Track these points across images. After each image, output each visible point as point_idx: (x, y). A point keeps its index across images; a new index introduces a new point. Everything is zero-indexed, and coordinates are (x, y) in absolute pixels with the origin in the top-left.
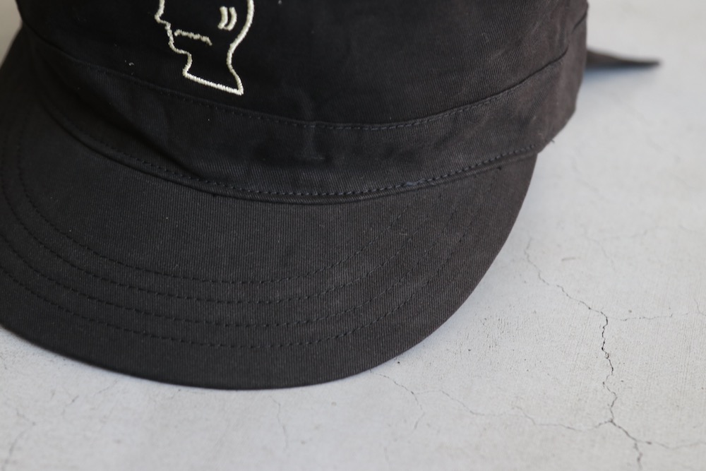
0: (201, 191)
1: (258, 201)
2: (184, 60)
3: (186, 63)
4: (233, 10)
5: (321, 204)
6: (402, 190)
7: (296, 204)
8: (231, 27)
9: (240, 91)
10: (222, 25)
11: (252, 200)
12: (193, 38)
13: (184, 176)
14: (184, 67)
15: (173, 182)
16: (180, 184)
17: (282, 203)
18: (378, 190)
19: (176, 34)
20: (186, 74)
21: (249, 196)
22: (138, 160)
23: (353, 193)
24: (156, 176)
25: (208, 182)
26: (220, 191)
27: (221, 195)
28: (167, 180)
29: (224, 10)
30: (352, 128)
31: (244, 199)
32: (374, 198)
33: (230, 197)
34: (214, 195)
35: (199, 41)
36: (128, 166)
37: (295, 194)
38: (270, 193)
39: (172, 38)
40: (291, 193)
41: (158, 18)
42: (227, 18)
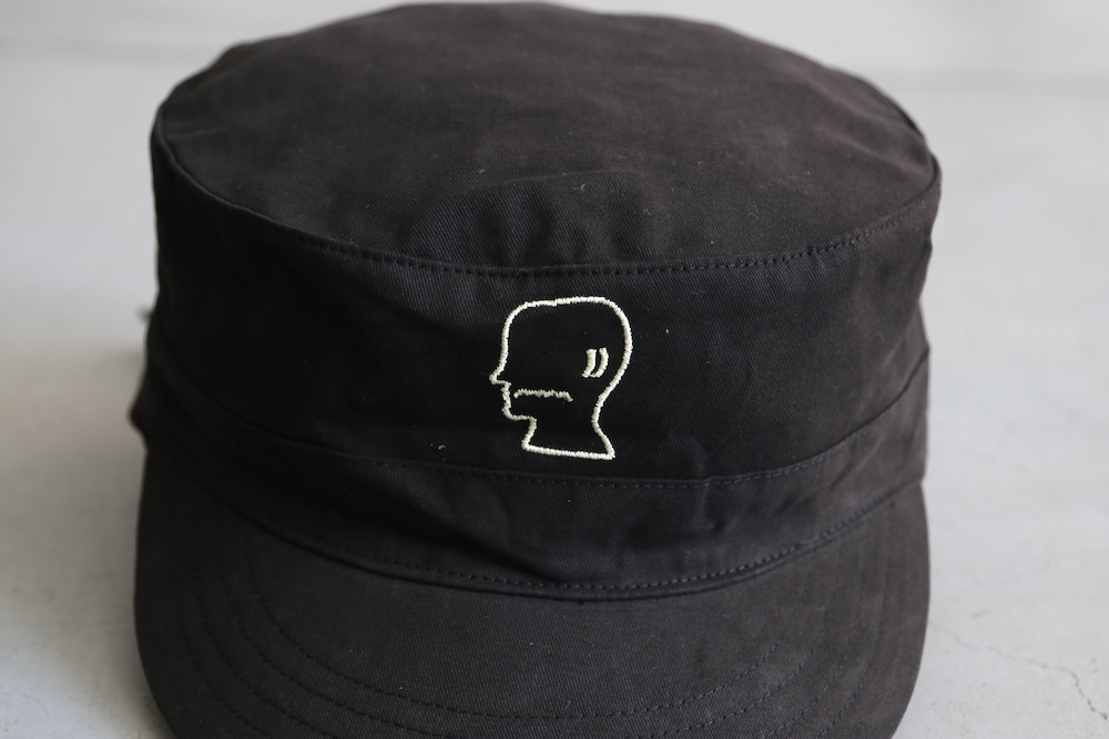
0: (562, 599)
1: (638, 598)
2: (525, 426)
3: (526, 431)
4: (604, 352)
5: (714, 589)
6: (799, 552)
7: (685, 594)
8: (600, 373)
9: (611, 455)
10: (587, 374)
11: (630, 599)
12: (543, 396)
13: (533, 585)
14: (523, 437)
15: (521, 595)
16: (533, 596)
17: (668, 596)
18: (772, 557)
19: (516, 395)
20: (526, 445)
21: (626, 595)
22: (462, 575)
23: (746, 567)
24: (497, 592)
25: (569, 586)
26: (589, 596)
27: (590, 600)
28: (510, 594)
29: (592, 353)
30: (752, 477)
31: (621, 600)
32: (770, 570)
33: (603, 600)
34: (581, 602)
35: (553, 397)
36: (451, 586)
37: (679, 580)
38: (649, 585)
39: (509, 402)
40: (675, 581)
41: (494, 379)
42: (595, 362)
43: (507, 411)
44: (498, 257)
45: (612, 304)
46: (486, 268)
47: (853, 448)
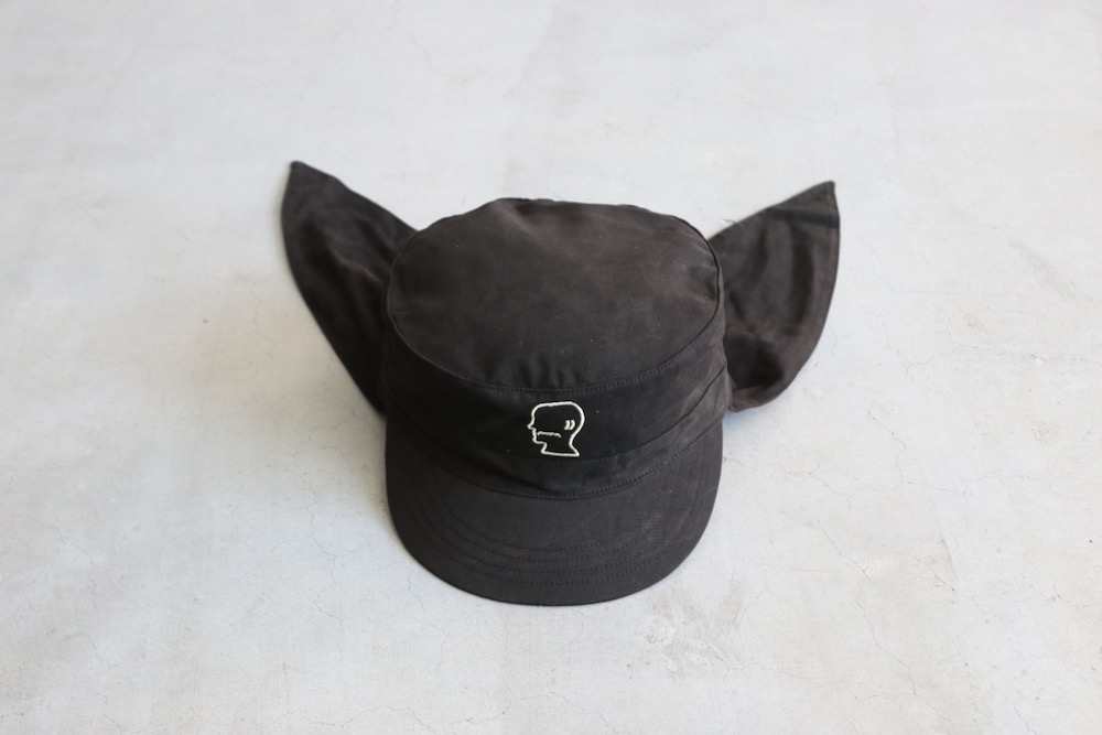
0: (561, 500)
1: (593, 497)
2: (542, 446)
4: (573, 421)
5: (625, 489)
7: (612, 493)
8: (572, 428)
9: (577, 454)
10: (566, 428)
12: (548, 435)
13: (550, 495)
14: (541, 449)
15: (545, 499)
16: (550, 499)
17: (605, 494)
19: (538, 434)
20: (543, 452)
21: (588, 496)
22: (521, 491)
23: (639, 477)
25: (564, 495)
27: (573, 499)
29: (568, 422)
30: (635, 450)
31: (586, 498)
33: (578, 499)
34: (569, 500)
35: (552, 436)
36: (517, 495)
37: (610, 488)
38: (598, 491)
39: (535, 436)
41: (529, 426)
42: (569, 425)
43: (535, 440)
44: (528, 384)
45: (576, 405)
46: (524, 389)
47: (682, 426)
